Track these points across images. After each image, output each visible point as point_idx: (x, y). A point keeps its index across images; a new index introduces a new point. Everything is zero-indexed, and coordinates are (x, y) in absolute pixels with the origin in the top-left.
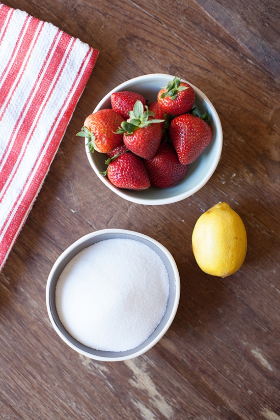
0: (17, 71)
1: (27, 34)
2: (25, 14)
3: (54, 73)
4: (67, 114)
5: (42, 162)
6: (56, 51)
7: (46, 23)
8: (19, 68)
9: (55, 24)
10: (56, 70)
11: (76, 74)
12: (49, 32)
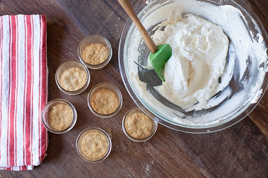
0: (15, 40)
1: (12, 24)
2: (8, 16)
3: (31, 34)
4: (44, 46)
5: (42, 71)
6: (27, 24)
7: (18, 15)
8: (15, 39)
9: (22, 14)
10: (31, 32)
11: (39, 29)
12: (21, 18)
